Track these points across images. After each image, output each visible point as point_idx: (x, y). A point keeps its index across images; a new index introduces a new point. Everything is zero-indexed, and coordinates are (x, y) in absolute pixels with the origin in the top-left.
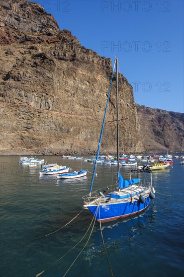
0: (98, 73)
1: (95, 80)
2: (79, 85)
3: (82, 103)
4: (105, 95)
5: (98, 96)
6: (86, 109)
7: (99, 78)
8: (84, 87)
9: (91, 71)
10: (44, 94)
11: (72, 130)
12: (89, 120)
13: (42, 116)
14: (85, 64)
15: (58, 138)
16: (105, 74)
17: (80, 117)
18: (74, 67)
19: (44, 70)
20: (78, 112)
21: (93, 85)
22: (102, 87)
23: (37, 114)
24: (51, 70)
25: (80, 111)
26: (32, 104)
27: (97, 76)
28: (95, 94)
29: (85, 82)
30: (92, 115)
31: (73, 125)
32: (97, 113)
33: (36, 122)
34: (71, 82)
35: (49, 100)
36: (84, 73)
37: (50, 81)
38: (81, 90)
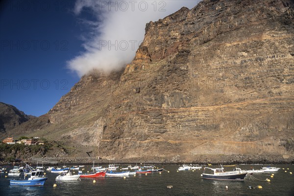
0: (262, 31)
1: (259, 44)
5: (272, 64)
6: (250, 90)
7: (266, 36)
8: (238, 62)
9: (248, 35)
10: (177, 91)
11: (221, 126)
12: (257, 106)
13: (176, 116)
14: (234, 33)
15: (202, 140)
17: (238, 105)
18: (217, 43)
19: (177, 65)
20: (233, 99)
21: (255, 52)
22: (276, 48)
23: (170, 115)
24: (185, 62)
25: (237, 97)
26: (164, 106)
27: (260, 36)
28: (265, 62)
29: (240, 54)
30: (264, 97)
31: (223, 120)
32: (274, 91)
33: (170, 125)
34: (214, 64)
35: (184, 96)
36: (235, 44)
37: (184, 74)
38: (235, 66)
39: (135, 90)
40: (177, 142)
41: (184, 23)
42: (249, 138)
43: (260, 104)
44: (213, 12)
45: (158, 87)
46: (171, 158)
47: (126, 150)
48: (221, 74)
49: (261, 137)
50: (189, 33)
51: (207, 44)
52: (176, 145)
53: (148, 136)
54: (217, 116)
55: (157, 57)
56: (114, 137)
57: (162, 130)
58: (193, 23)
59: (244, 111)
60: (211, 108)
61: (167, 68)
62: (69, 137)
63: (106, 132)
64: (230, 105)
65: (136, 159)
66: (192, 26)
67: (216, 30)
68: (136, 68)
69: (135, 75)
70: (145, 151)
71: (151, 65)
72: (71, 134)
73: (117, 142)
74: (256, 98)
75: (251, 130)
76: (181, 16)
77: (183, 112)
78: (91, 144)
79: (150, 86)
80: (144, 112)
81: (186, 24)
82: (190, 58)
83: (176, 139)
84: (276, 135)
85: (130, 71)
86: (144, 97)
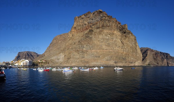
0: (115, 30)
1: (113, 34)
2: (105, 37)
3: (106, 45)
4: (119, 40)
5: (115, 41)
6: (109, 47)
7: (115, 32)
8: (107, 38)
9: (111, 30)
10: (88, 44)
11: (101, 56)
12: (110, 52)
13: (88, 52)
14: (107, 27)
15: (95, 60)
16: (119, 30)
17: (106, 51)
18: (102, 30)
19: (89, 35)
20: (104, 49)
21: (112, 36)
22: (117, 37)
23: (86, 52)
24: (91, 34)
25: (105, 48)
26: (84, 49)
27: (114, 31)
28: (114, 40)
29: (108, 35)
30: (112, 50)
31: (101, 55)
32: (115, 48)
33: (86, 55)
34: (101, 37)
35: (91, 46)
36: (107, 31)
37: (91, 38)
38: (106, 39)
39: (74, 43)
40: (88, 60)
41: (89, 18)
42: (107, 60)
43: (111, 51)
44: (100, 17)
45: (82, 42)
46: (86, 65)
47: (72, 63)
48: (102, 41)
49: (110, 60)
50: (91, 23)
51: (99, 29)
52: (87, 61)
53: (79, 59)
54: (100, 53)
55: (79, 31)
56: (68, 59)
57: (83, 57)
58: (92, 19)
59: (107, 53)
60: (98, 51)
61: (85, 36)
62: (52, 59)
63: (65, 57)
64: (104, 51)
65: (75, 65)
66: (92, 20)
67: (102, 24)
68: (73, 35)
69: (73, 38)
70: (78, 63)
71: (78, 34)
72: (52, 58)
73: (69, 60)
74: (110, 50)
75: (108, 58)
76: (88, 15)
77: (90, 51)
78: (60, 61)
79: (79, 42)
80: (78, 51)
81: (90, 19)
82: (93, 33)
83: (87, 60)
84: (113, 60)
85: (70, 36)
86: (77, 46)
